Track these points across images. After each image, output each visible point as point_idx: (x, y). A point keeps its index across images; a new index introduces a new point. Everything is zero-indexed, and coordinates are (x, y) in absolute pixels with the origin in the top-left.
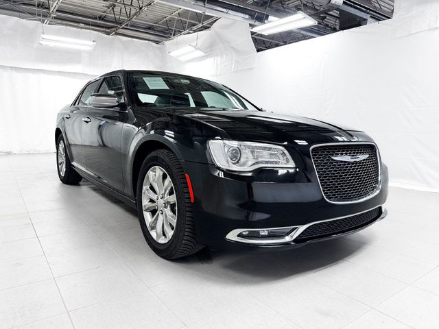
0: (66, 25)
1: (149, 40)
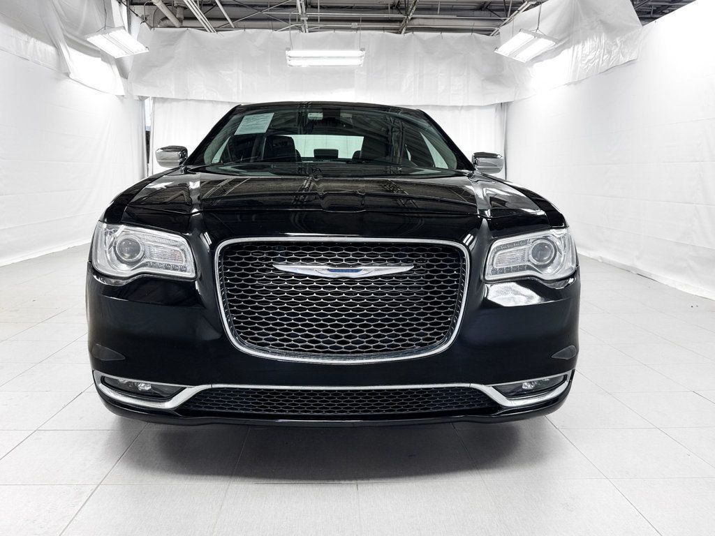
0: (335, 29)
1: (472, 31)
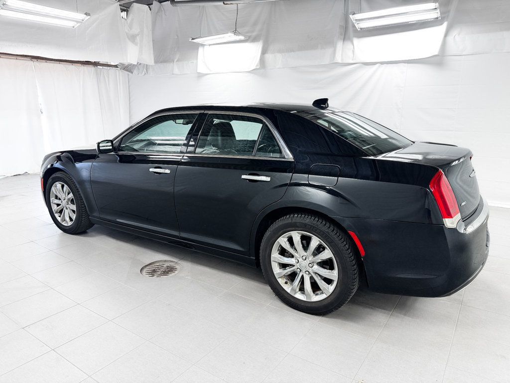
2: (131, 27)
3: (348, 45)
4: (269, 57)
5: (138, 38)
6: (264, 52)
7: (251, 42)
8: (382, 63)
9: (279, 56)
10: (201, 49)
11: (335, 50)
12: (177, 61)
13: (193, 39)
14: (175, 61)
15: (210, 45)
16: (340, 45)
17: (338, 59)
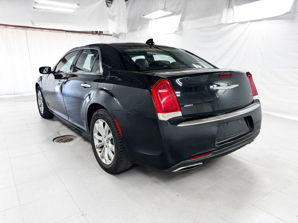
2: (113, 12)
3: (231, 11)
4: (184, 23)
5: (117, 18)
6: (182, 20)
7: (176, 15)
8: (252, 21)
9: (190, 22)
10: (150, 22)
11: (222, 15)
12: (139, 30)
13: (144, 16)
14: (138, 30)
15: (155, 19)
16: (225, 11)
17: (223, 21)
